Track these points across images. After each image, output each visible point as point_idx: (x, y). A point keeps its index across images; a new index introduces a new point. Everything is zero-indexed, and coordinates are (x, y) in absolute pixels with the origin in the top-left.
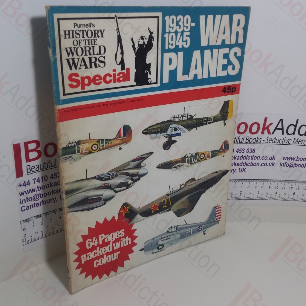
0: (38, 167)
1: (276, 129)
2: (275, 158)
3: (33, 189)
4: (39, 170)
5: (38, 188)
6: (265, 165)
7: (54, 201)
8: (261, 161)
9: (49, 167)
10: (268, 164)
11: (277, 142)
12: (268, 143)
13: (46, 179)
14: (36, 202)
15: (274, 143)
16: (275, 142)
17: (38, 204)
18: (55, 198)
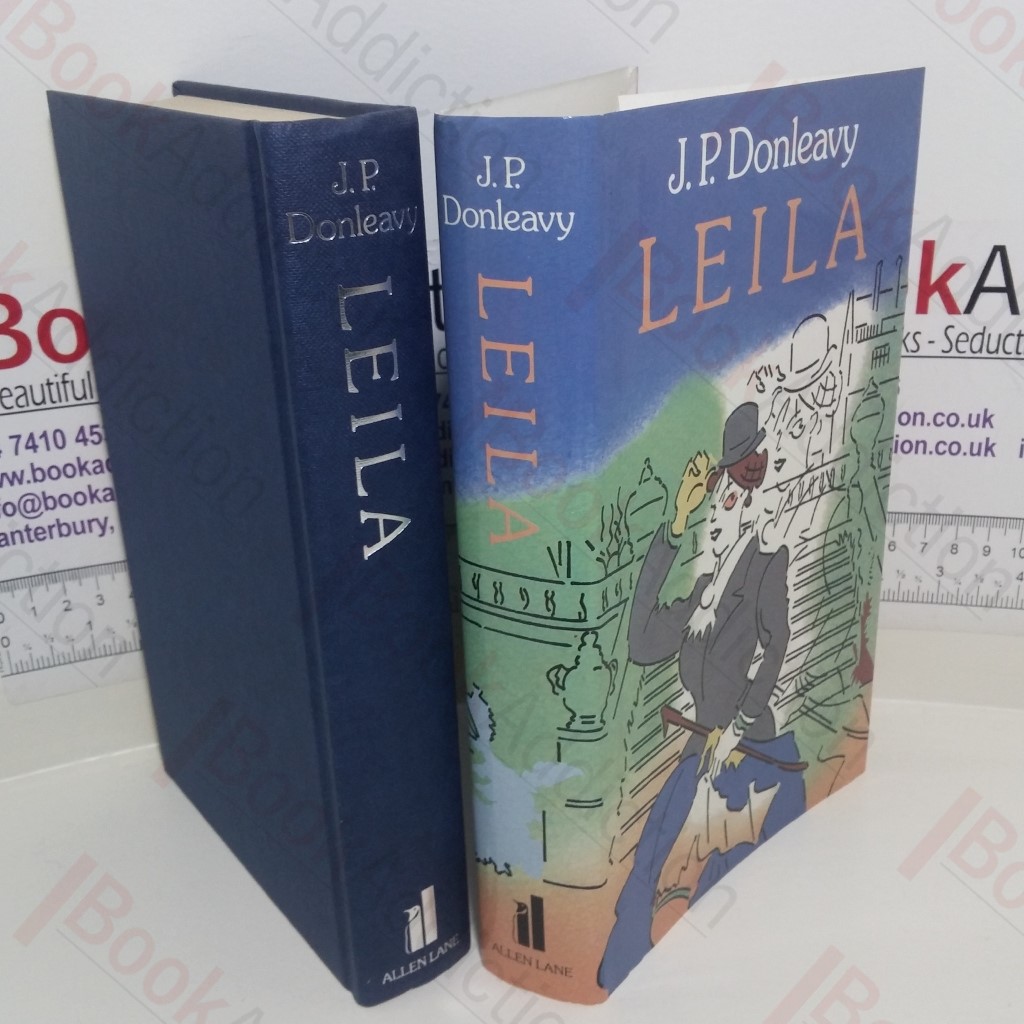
0: (25, 394)
1: (980, 288)
2: (992, 420)
3: (14, 474)
4: (28, 405)
5: (34, 471)
6: (954, 448)
7: (103, 528)
8: (931, 435)
9: (67, 400)
10: (966, 448)
11: (993, 347)
12: (954, 353)
13: (60, 444)
14: (33, 524)
15: (978, 355)
16: (984, 348)
17: (40, 531)
18: (106, 519)
